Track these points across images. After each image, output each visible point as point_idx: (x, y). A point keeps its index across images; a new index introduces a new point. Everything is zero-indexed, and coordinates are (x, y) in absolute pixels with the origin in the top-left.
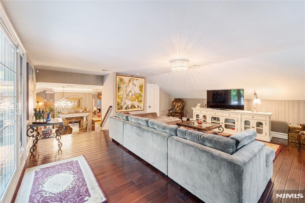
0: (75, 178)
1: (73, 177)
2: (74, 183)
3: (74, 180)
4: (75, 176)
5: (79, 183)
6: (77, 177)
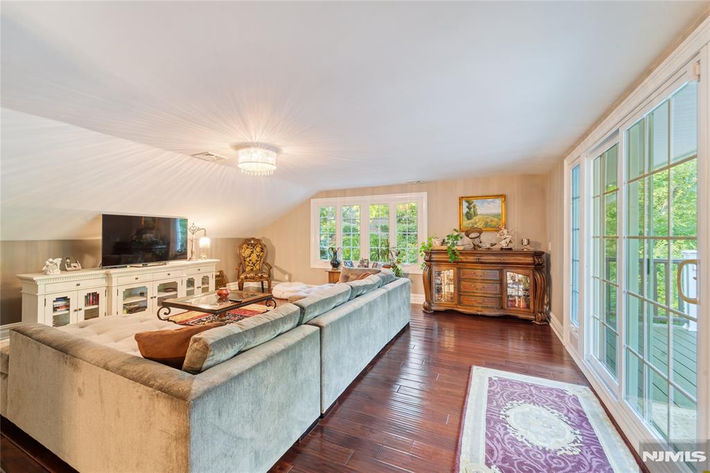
0: (504, 411)
1: (508, 416)
2: (509, 405)
3: (508, 410)
4: (504, 417)
5: (500, 400)
6: (501, 413)
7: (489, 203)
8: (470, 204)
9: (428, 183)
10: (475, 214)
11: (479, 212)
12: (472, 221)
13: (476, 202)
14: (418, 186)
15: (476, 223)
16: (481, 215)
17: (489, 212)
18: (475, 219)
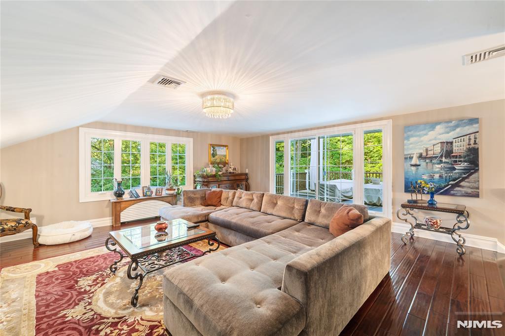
7: (222, 149)
8: (214, 149)
9: (193, 132)
10: (216, 155)
11: (218, 153)
12: (215, 158)
13: (217, 148)
14: (188, 133)
15: (216, 159)
16: (219, 155)
17: (222, 154)
18: (216, 157)
